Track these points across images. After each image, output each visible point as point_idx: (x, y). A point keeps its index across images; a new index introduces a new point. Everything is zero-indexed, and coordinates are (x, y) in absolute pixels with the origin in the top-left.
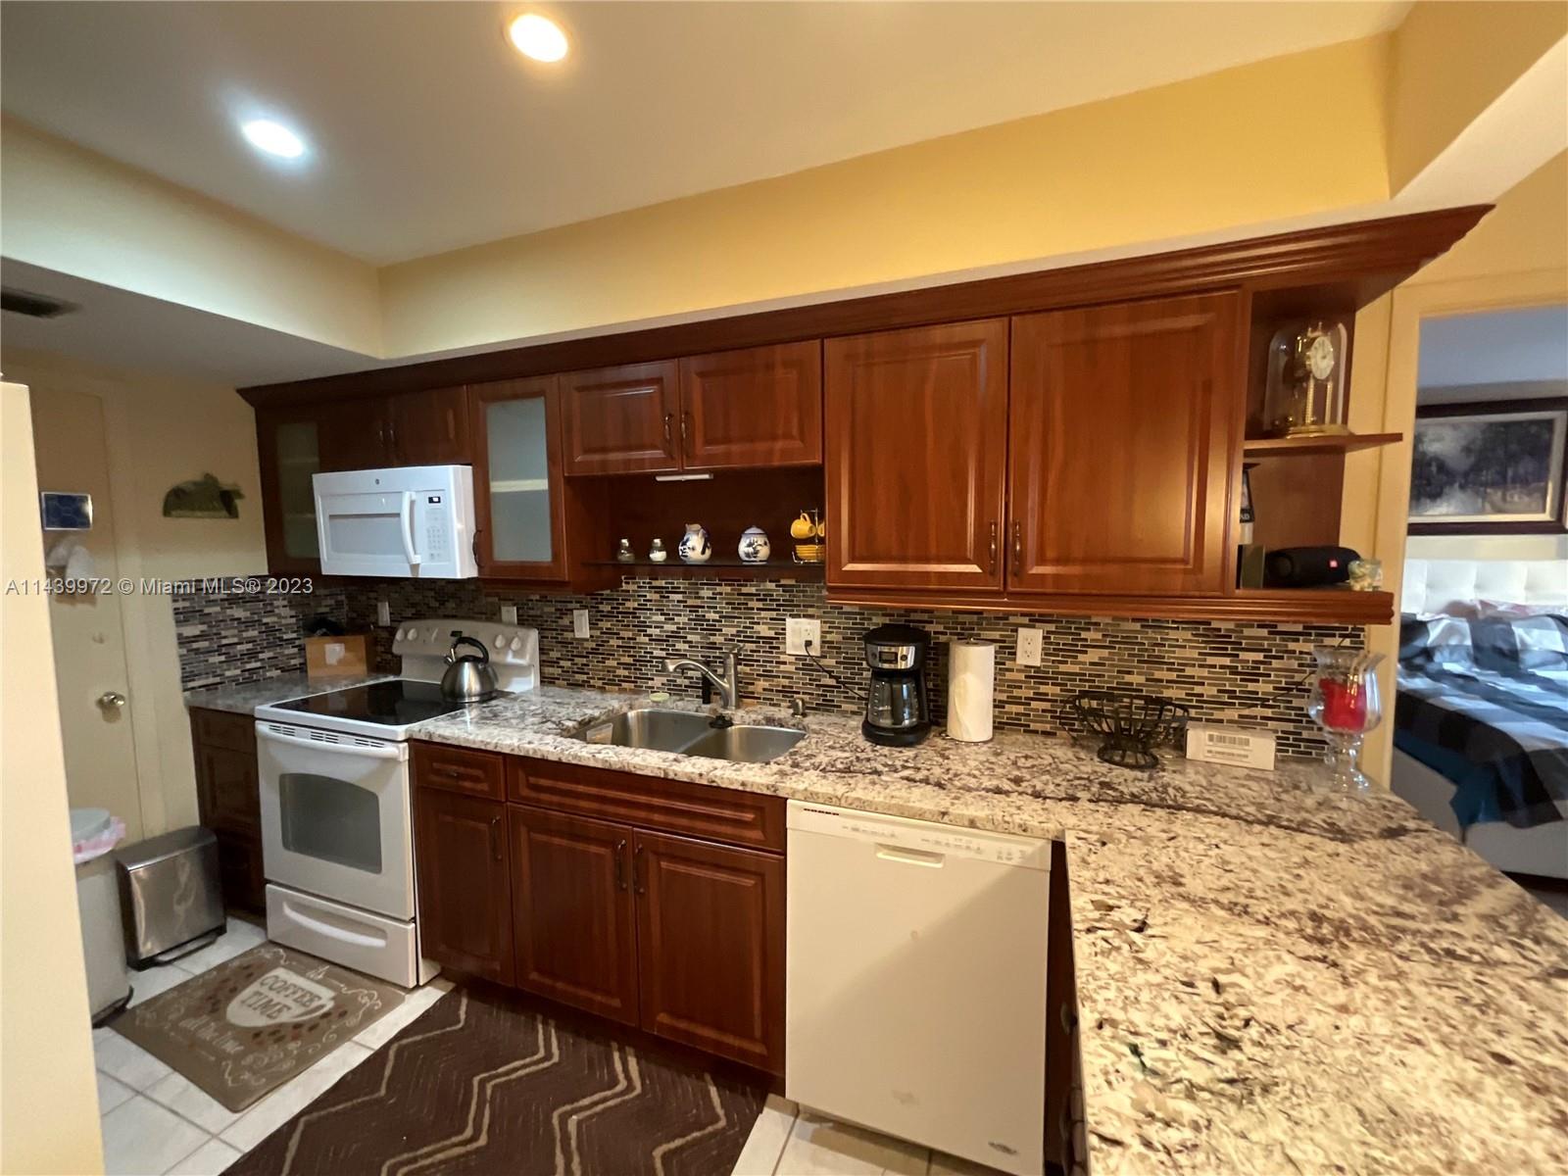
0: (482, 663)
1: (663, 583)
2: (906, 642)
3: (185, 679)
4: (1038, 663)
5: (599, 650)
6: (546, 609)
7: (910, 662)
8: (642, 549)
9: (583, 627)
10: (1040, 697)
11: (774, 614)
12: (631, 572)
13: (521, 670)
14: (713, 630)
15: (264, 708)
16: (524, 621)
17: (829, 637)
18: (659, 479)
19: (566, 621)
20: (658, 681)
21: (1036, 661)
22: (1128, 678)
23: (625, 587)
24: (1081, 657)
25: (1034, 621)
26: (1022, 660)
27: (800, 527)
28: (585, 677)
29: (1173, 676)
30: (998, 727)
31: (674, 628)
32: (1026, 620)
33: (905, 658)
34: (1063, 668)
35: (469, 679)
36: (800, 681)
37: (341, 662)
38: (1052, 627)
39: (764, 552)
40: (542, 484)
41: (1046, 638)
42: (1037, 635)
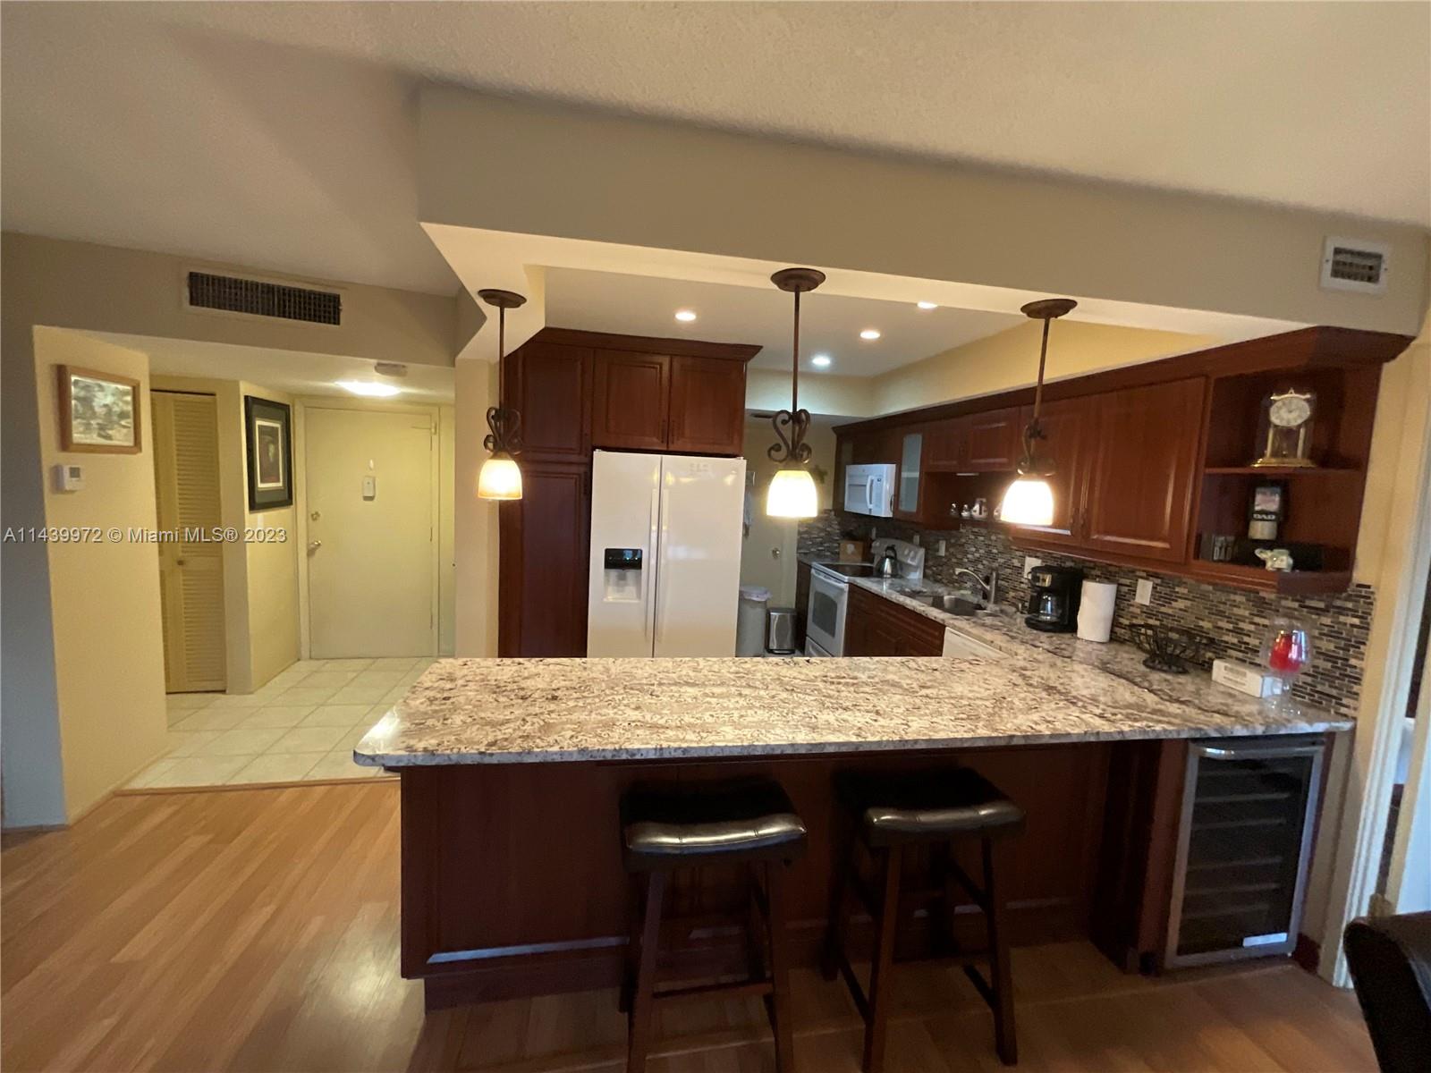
0: (894, 560)
1: (973, 530)
2: (1050, 572)
3: (798, 548)
4: (1147, 603)
5: (947, 563)
6: (931, 539)
7: (1048, 584)
8: (960, 510)
9: (943, 550)
10: (1144, 626)
11: (1021, 553)
13: (916, 568)
14: (995, 559)
15: (814, 564)
16: (921, 545)
18: (959, 474)
19: (937, 546)
22: (1201, 623)
23: (962, 530)
24: (1174, 604)
25: (1149, 576)
26: (1135, 600)
28: (940, 577)
29: (1231, 626)
32: (1144, 574)
33: (1044, 580)
34: (1163, 609)
35: (887, 566)
37: (853, 553)
38: (1159, 581)
40: (917, 475)
41: (1154, 588)
42: (1149, 585)
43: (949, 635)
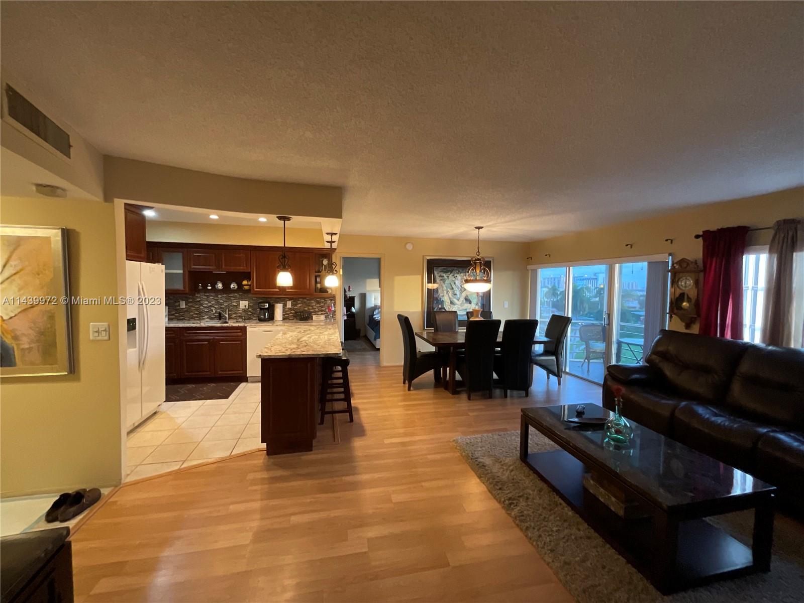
1: (208, 294)
2: (266, 303)
5: (187, 310)
6: (171, 301)
7: (267, 306)
8: (205, 287)
9: (183, 305)
10: (291, 313)
11: (237, 300)
12: (199, 291)
17: (250, 305)
18: (213, 272)
19: (177, 304)
20: (206, 317)
21: (290, 307)
22: (304, 309)
23: (196, 295)
24: (297, 306)
25: (290, 300)
26: (288, 307)
27: (245, 282)
28: (183, 318)
30: (284, 319)
31: (211, 304)
32: (288, 301)
34: (294, 308)
36: (244, 314)
38: (293, 301)
39: (236, 287)
40: (181, 271)
41: (292, 303)
42: (290, 302)
43: (248, 329)
